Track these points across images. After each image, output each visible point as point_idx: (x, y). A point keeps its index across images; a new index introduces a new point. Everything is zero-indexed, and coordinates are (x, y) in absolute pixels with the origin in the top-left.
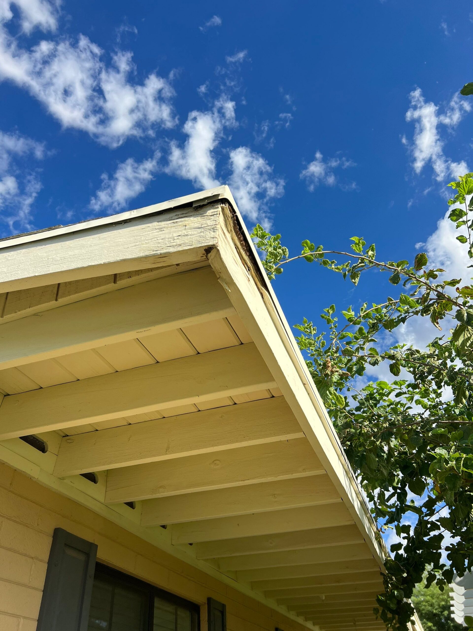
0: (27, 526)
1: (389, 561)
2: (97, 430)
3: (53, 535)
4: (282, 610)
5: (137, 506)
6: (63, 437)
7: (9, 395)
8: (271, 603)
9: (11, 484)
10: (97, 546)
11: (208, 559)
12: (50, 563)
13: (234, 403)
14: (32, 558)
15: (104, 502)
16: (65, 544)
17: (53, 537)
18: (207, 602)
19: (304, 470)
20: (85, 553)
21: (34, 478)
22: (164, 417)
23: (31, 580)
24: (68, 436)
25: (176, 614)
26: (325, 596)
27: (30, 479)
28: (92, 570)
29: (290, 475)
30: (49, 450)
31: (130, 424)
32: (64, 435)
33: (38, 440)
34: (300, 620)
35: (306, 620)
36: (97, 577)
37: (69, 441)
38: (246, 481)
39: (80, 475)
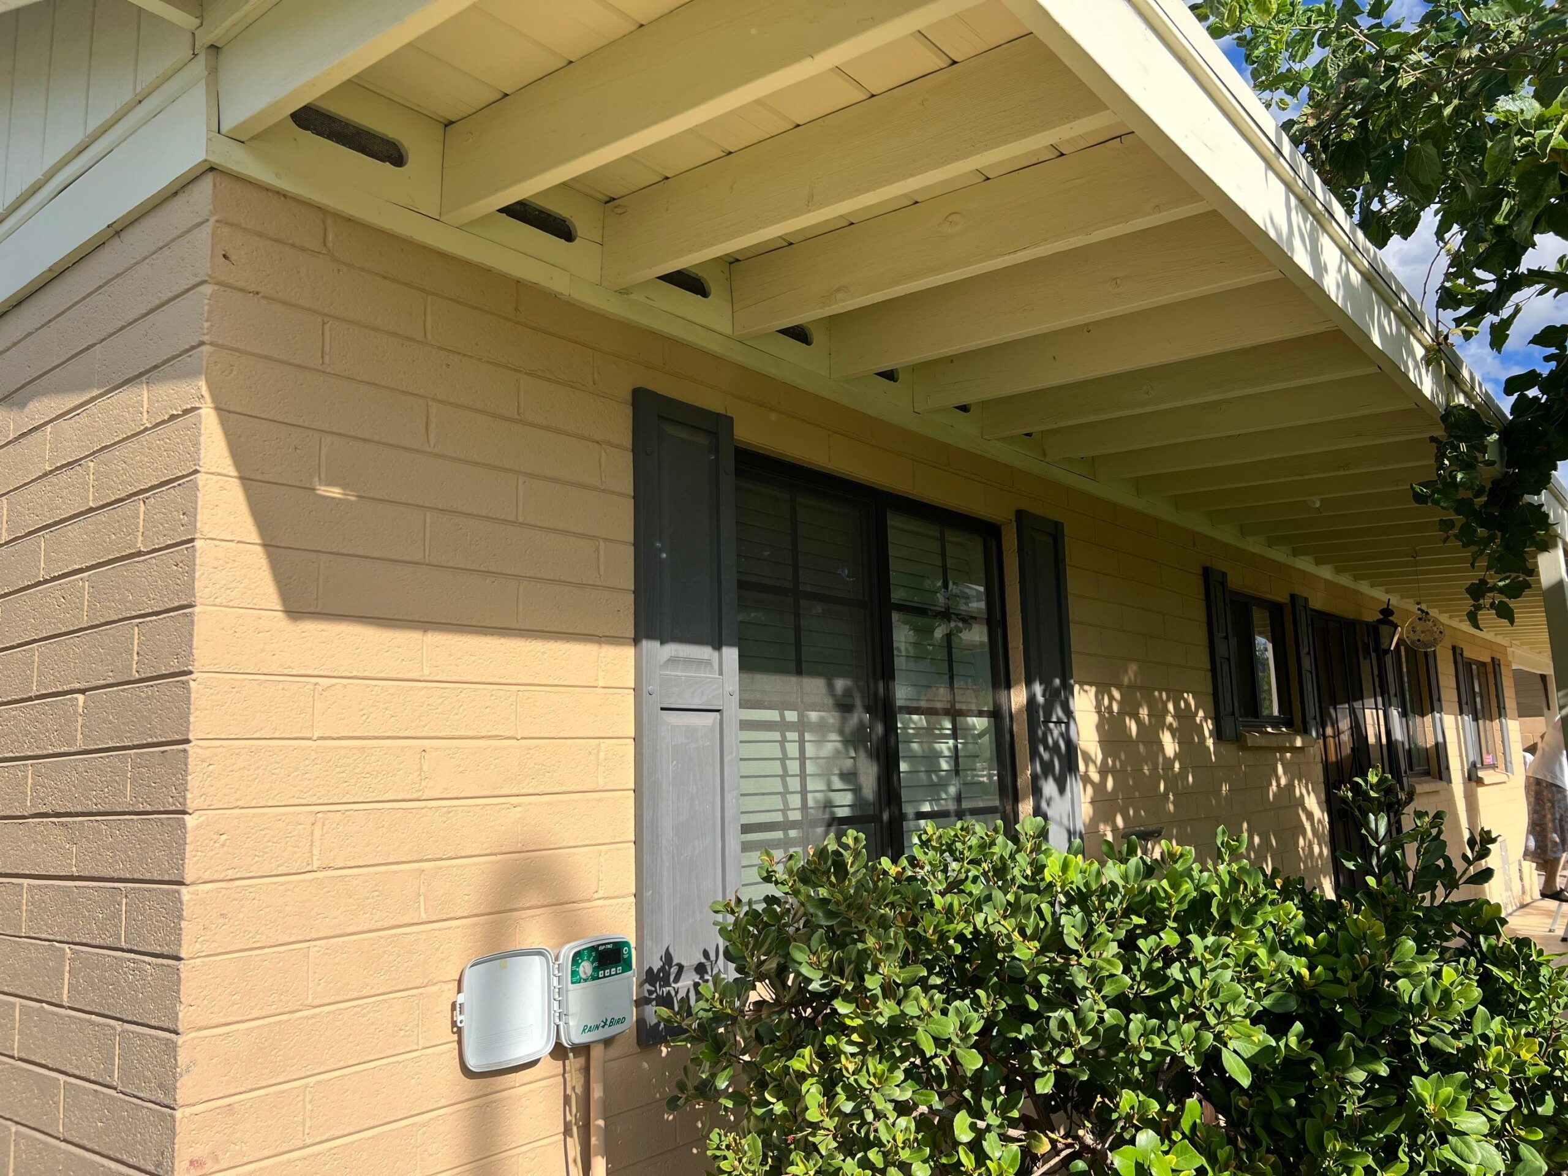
0: (571, 386)
1: (1455, 410)
2: (667, 178)
3: (631, 401)
4: (1226, 534)
5: (817, 337)
6: (606, 202)
7: (451, 123)
8: (1194, 522)
9: (516, 309)
10: (731, 419)
11: (1012, 437)
12: (635, 450)
13: (950, 62)
14: (597, 442)
15: (731, 333)
16: (659, 416)
17: (633, 405)
18: (1014, 519)
19: (1158, 208)
20: (710, 432)
21: (562, 294)
22: (798, 126)
23: (603, 479)
24: (614, 199)
25: (942, 540)
26: (1322, 500)
27: (554, 297)
28: (728, 462)
29: (1121, 225)
30: (579, 234)
31: (730, 153)
32: (607, 199)
33: (550, 215)
34: (1278, 554)
35: (1295, 553)
36: (739, 473)
37: (618, 210)
38: (1019, 254)
39: (659, 278)
